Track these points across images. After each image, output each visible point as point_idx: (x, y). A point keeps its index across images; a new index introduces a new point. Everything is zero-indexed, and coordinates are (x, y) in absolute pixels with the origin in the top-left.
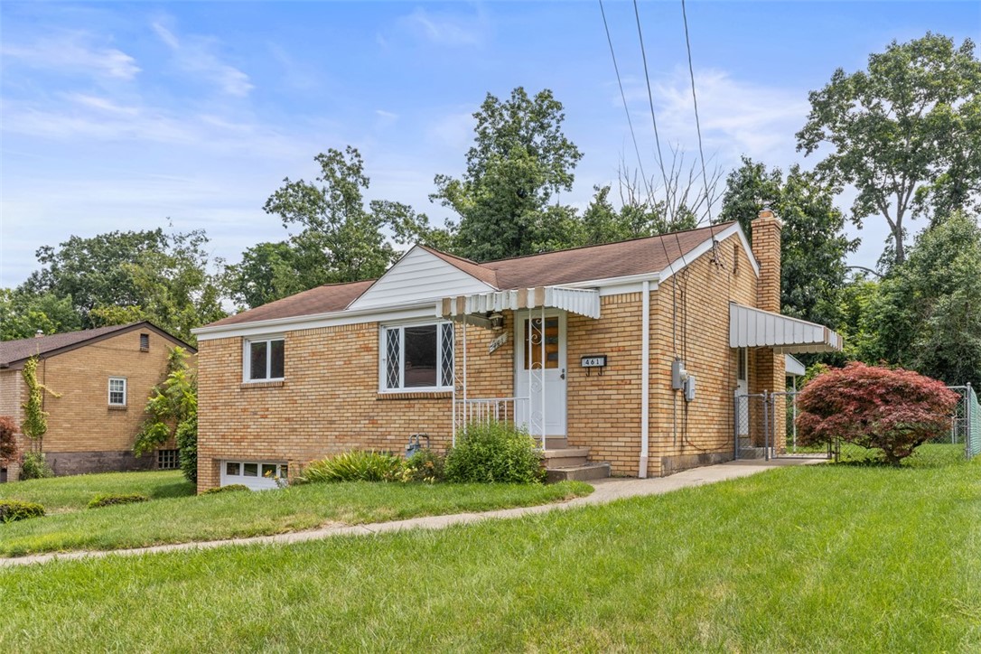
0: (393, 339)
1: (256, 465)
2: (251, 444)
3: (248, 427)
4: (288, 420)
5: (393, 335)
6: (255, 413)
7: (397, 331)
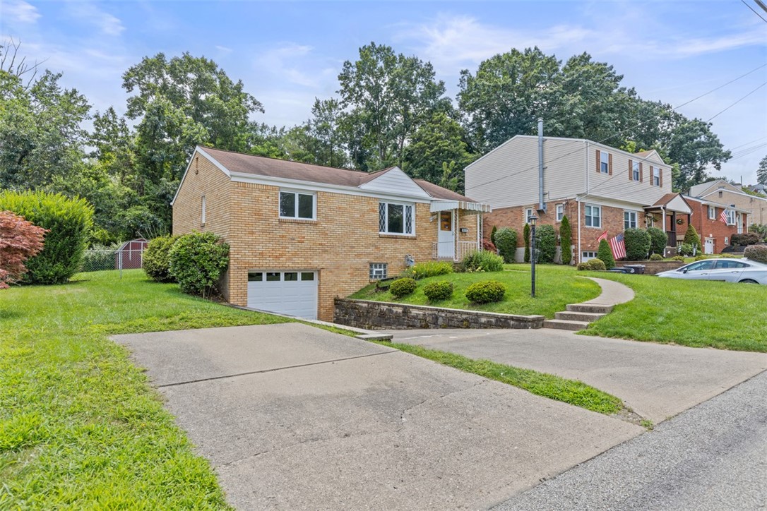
0: (382, 208)
1: (297, 273)
2: (290, 259)
3: (288, 248)
4: (321, 244)
5: (382, 206)
6: (293, 239)
7: (384, 204)
